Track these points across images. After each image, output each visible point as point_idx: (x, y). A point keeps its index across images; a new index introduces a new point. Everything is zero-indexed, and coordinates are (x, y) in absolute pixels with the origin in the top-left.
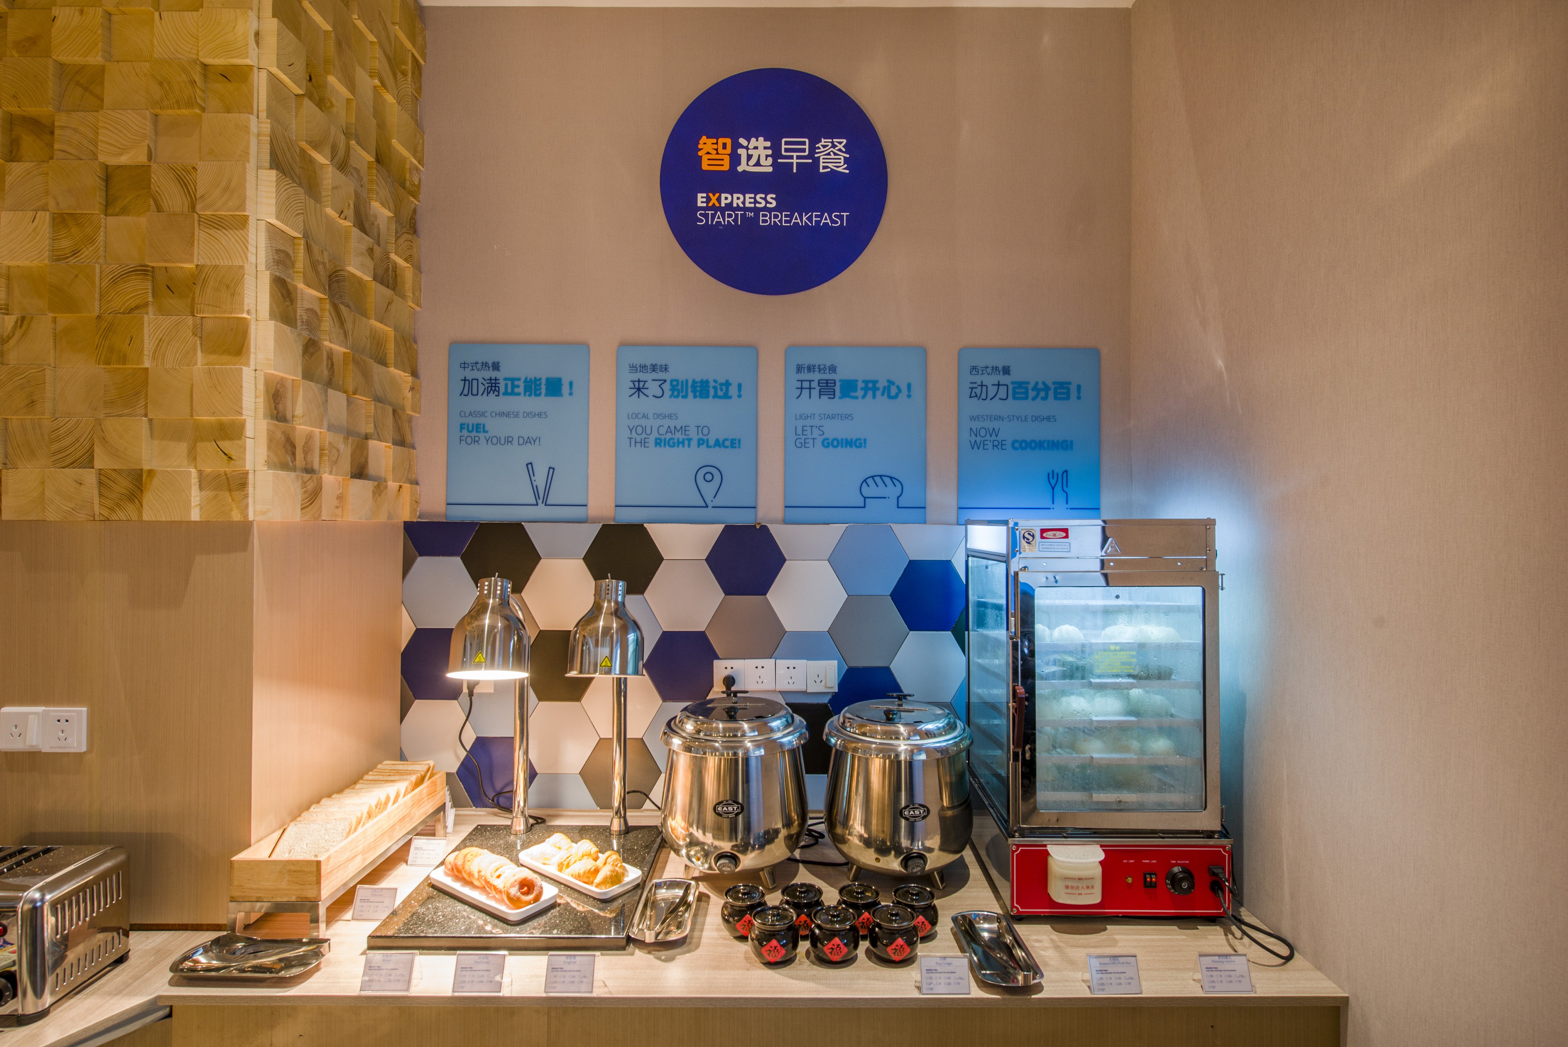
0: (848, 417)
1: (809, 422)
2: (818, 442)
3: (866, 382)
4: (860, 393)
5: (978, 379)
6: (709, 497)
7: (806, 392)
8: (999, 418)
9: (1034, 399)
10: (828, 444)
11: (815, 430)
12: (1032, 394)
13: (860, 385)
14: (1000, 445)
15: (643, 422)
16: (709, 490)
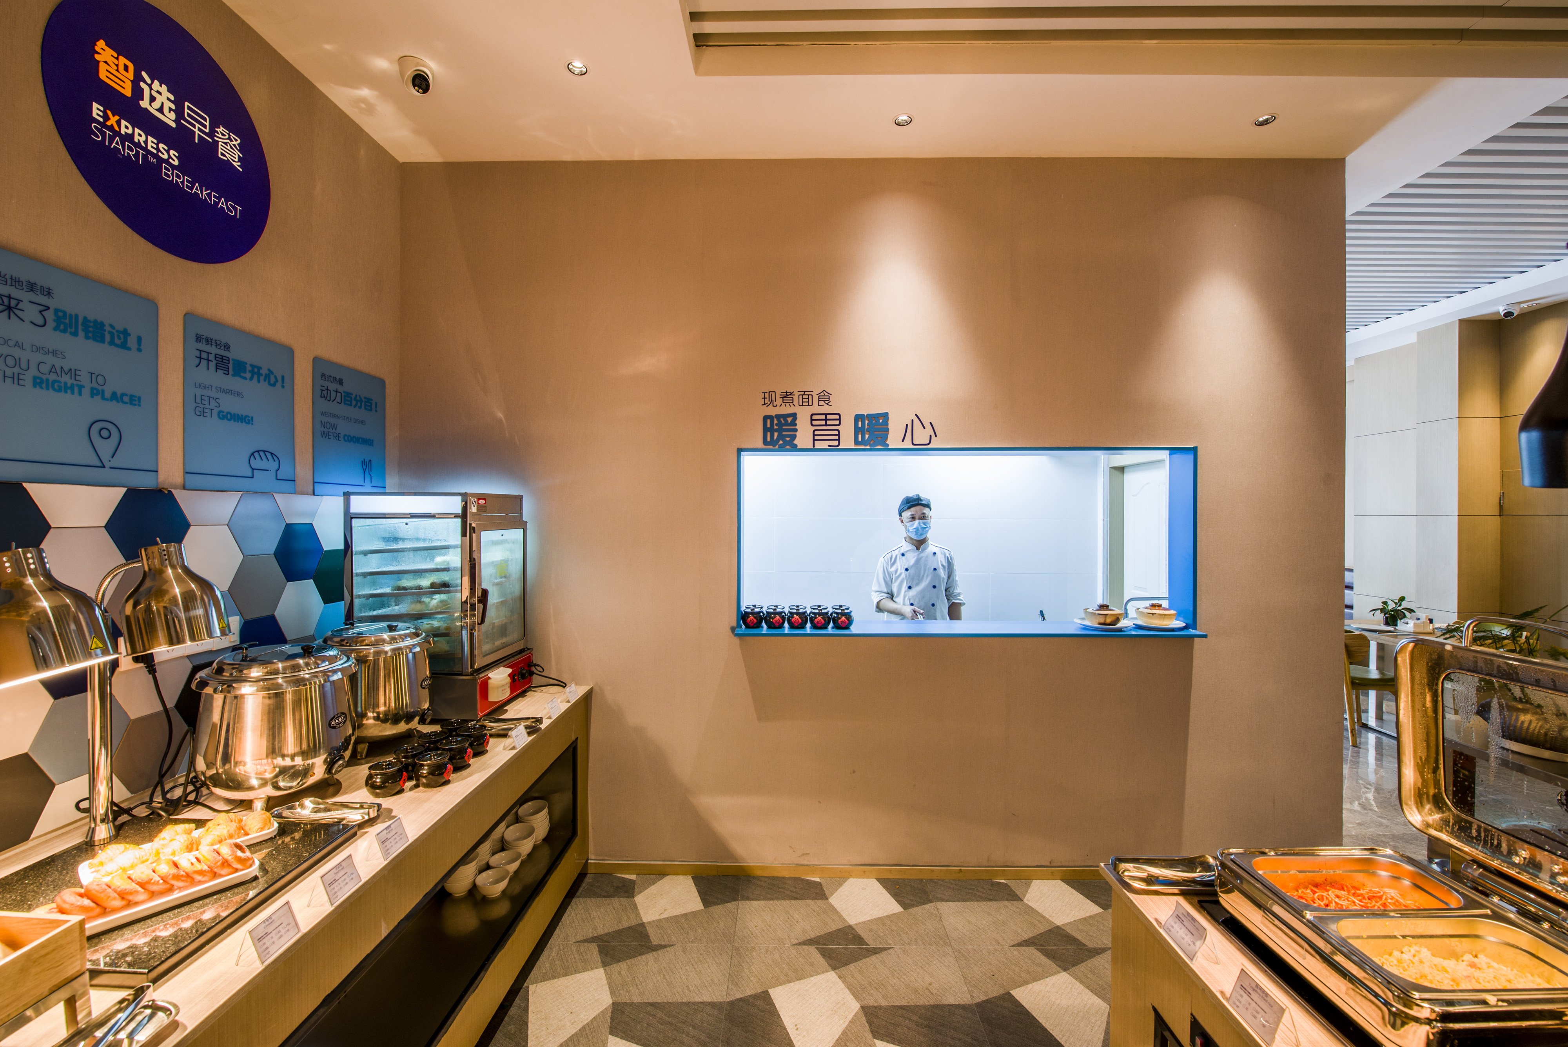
0: (239, 394)
1: (207, 392)
2: (215, 412)
3: (252, 366)
4: (248, 375)
5: (326, 384)
6: (105, 457)
7: (204, 362)
8: (336, 416)
9: (355, 406)
10: (224, 416)
11: (213, 402)
12: (354, 403)
13: (249, 368)
14: (337, 437)
15: (17, 352)
16: (105, 448)
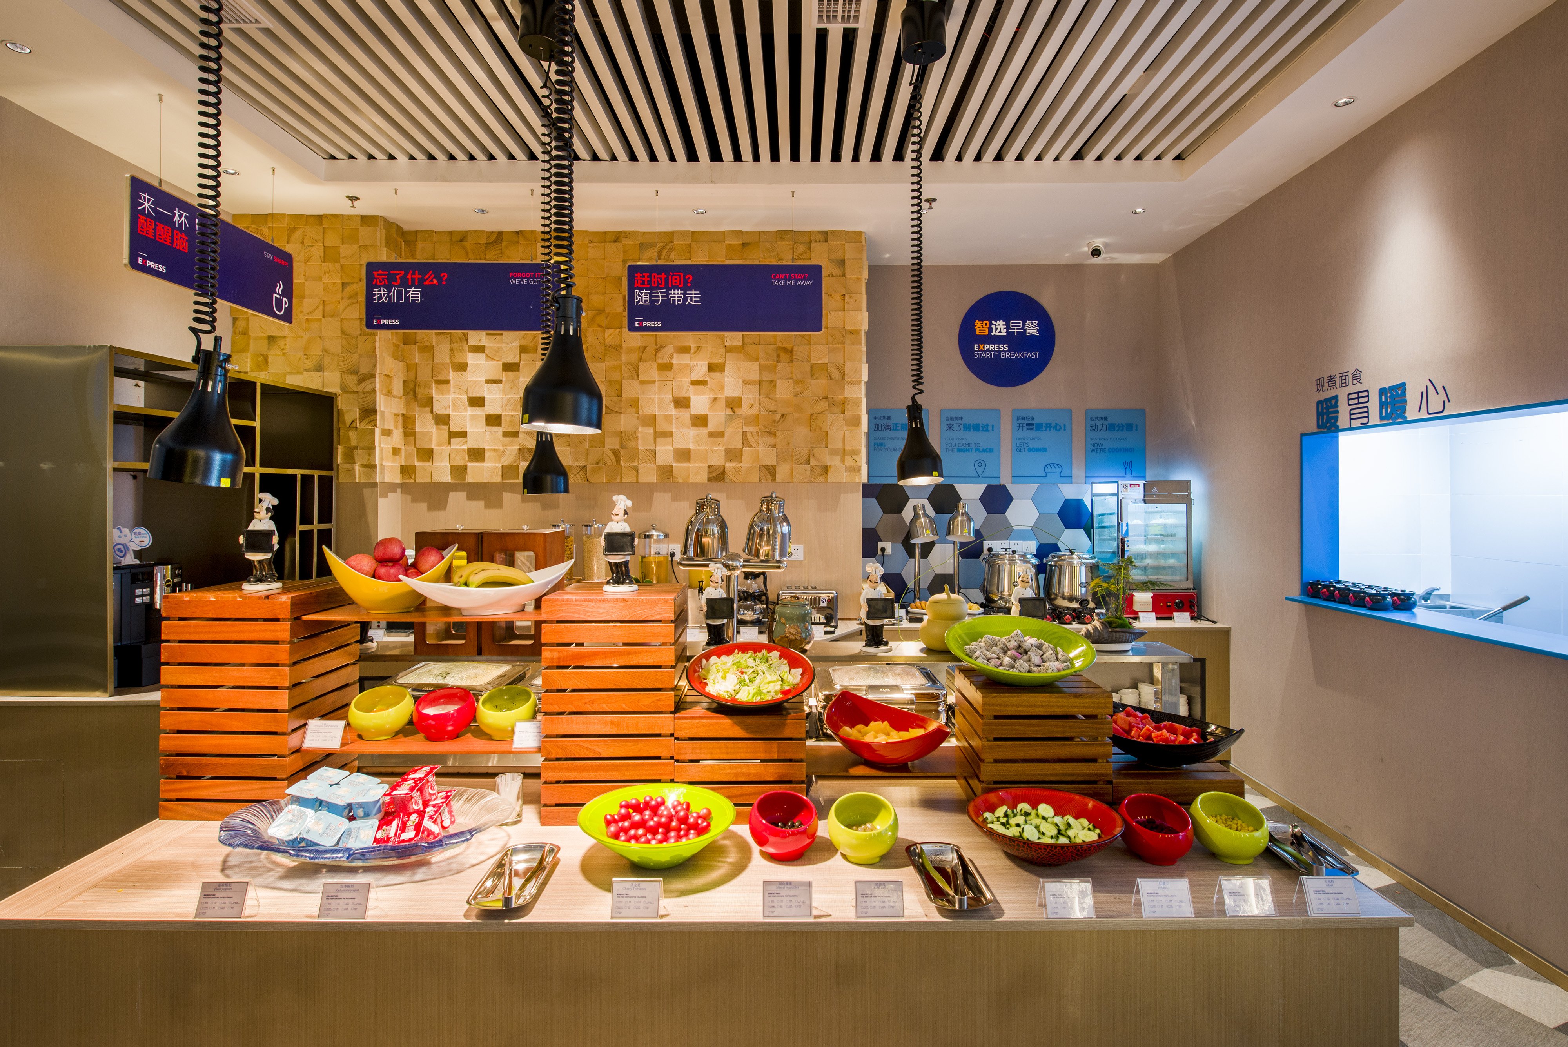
0: (1039, 439)
1: (1023, 441)
2: (1026, 450)
3: (1046, 424)
4: (1044, 429)
5: (1094, 422)
6: (980, 473)
7: (1021, 428)
8: (1103, 439)
9: (1118, 430)
10: (1030, 450)
11: (1025, 445)
12: (1117, 428)
13: (1044, 425)
14: (1103, 450)
15: (952, 441)
16: (980, 470)
